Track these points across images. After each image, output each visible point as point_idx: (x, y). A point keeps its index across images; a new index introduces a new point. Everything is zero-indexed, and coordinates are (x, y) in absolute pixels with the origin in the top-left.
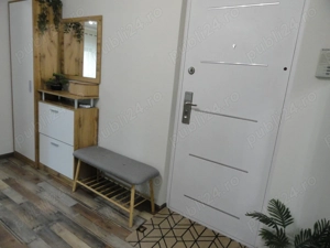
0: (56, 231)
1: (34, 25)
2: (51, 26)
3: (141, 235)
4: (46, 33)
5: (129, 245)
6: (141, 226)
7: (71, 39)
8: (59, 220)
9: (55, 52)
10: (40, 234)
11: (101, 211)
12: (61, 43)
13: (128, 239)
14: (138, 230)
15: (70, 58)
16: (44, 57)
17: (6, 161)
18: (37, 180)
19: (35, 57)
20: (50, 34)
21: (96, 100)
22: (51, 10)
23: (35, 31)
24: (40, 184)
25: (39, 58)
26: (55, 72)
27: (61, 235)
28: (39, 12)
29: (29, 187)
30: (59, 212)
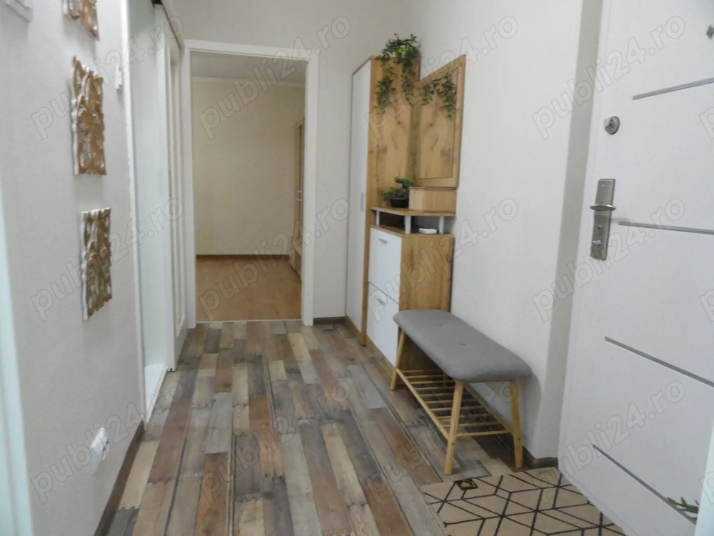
0: (325, 434)
1: (372, 99)
2: (400, 96)
3: (457, 492)
4: (389, 111)
5: (421, 498)
6: (469, 480)
7: (435, 115)
8: (340, 421)
9: (404, 141)
10: (302, 429)
11: (414, 431)
12: (415, 125)
13: (425, 488)
14: (459, 483)
15: (432, 148)
16: (385, 150)
17: (330, 327)
18: (352, 360)
19: (370, 152)
20: (396, 110)
21: (450, 220)
22: (399, 69)
23: (373, 108)
24: (352, 368)
25: (377, 153)
26: (403, 176)
27: (329, 441)
28: (380, 77)
29: (335, 366)
30: (348, 412)
